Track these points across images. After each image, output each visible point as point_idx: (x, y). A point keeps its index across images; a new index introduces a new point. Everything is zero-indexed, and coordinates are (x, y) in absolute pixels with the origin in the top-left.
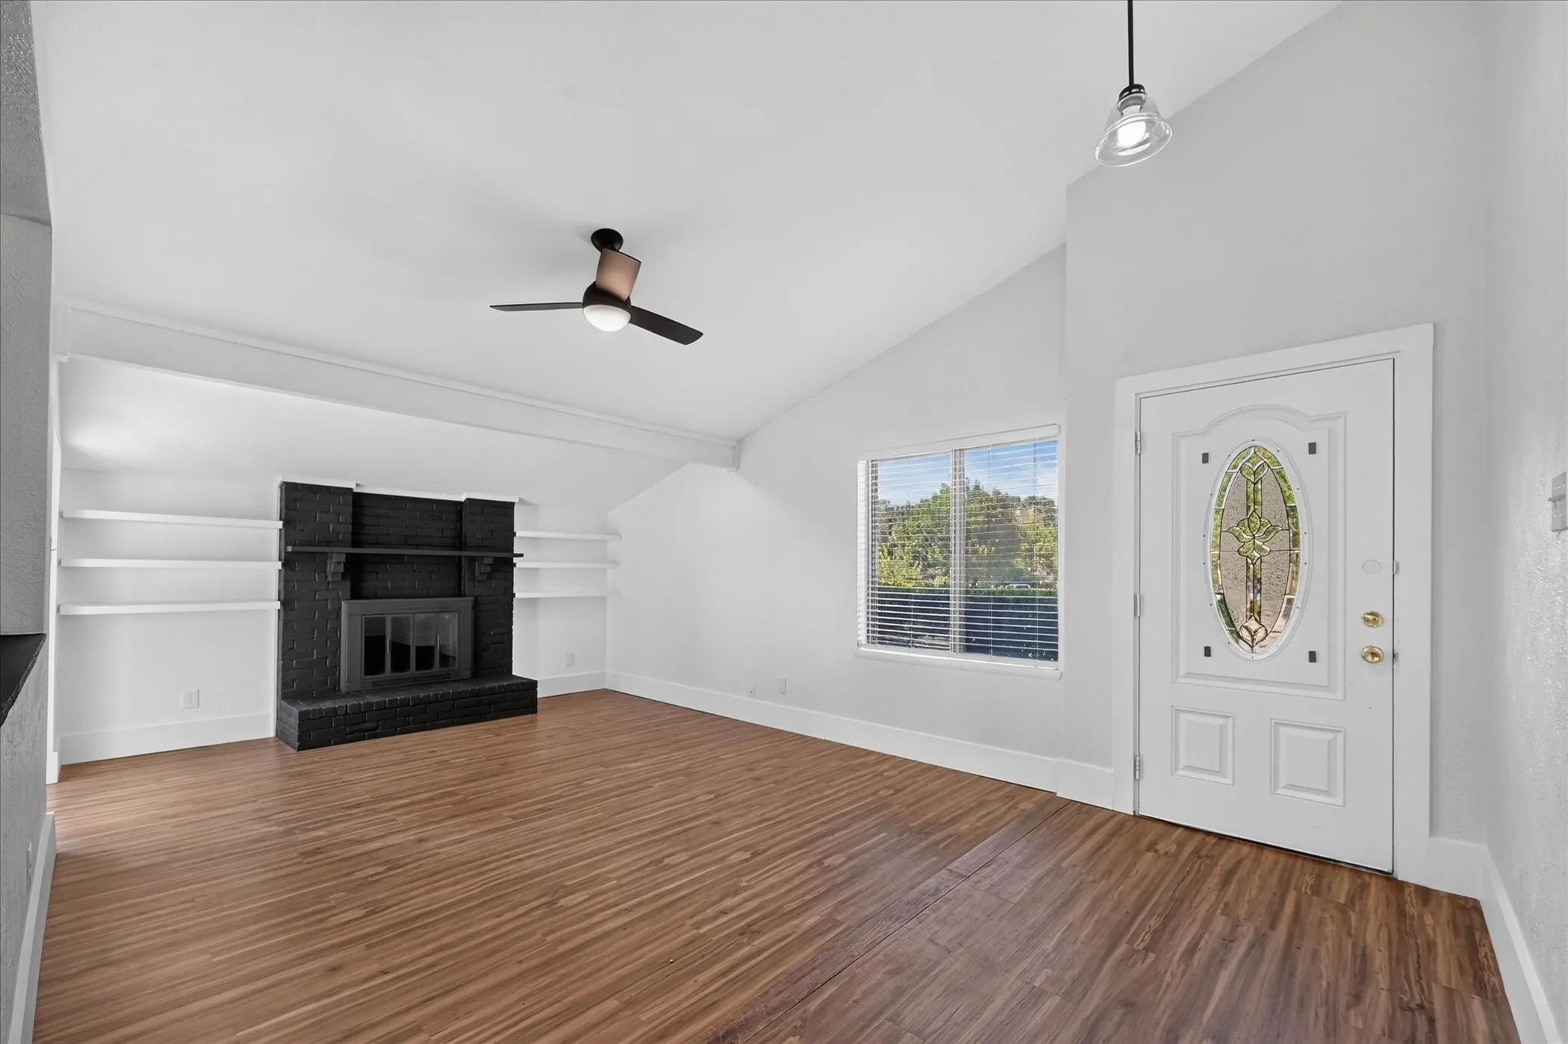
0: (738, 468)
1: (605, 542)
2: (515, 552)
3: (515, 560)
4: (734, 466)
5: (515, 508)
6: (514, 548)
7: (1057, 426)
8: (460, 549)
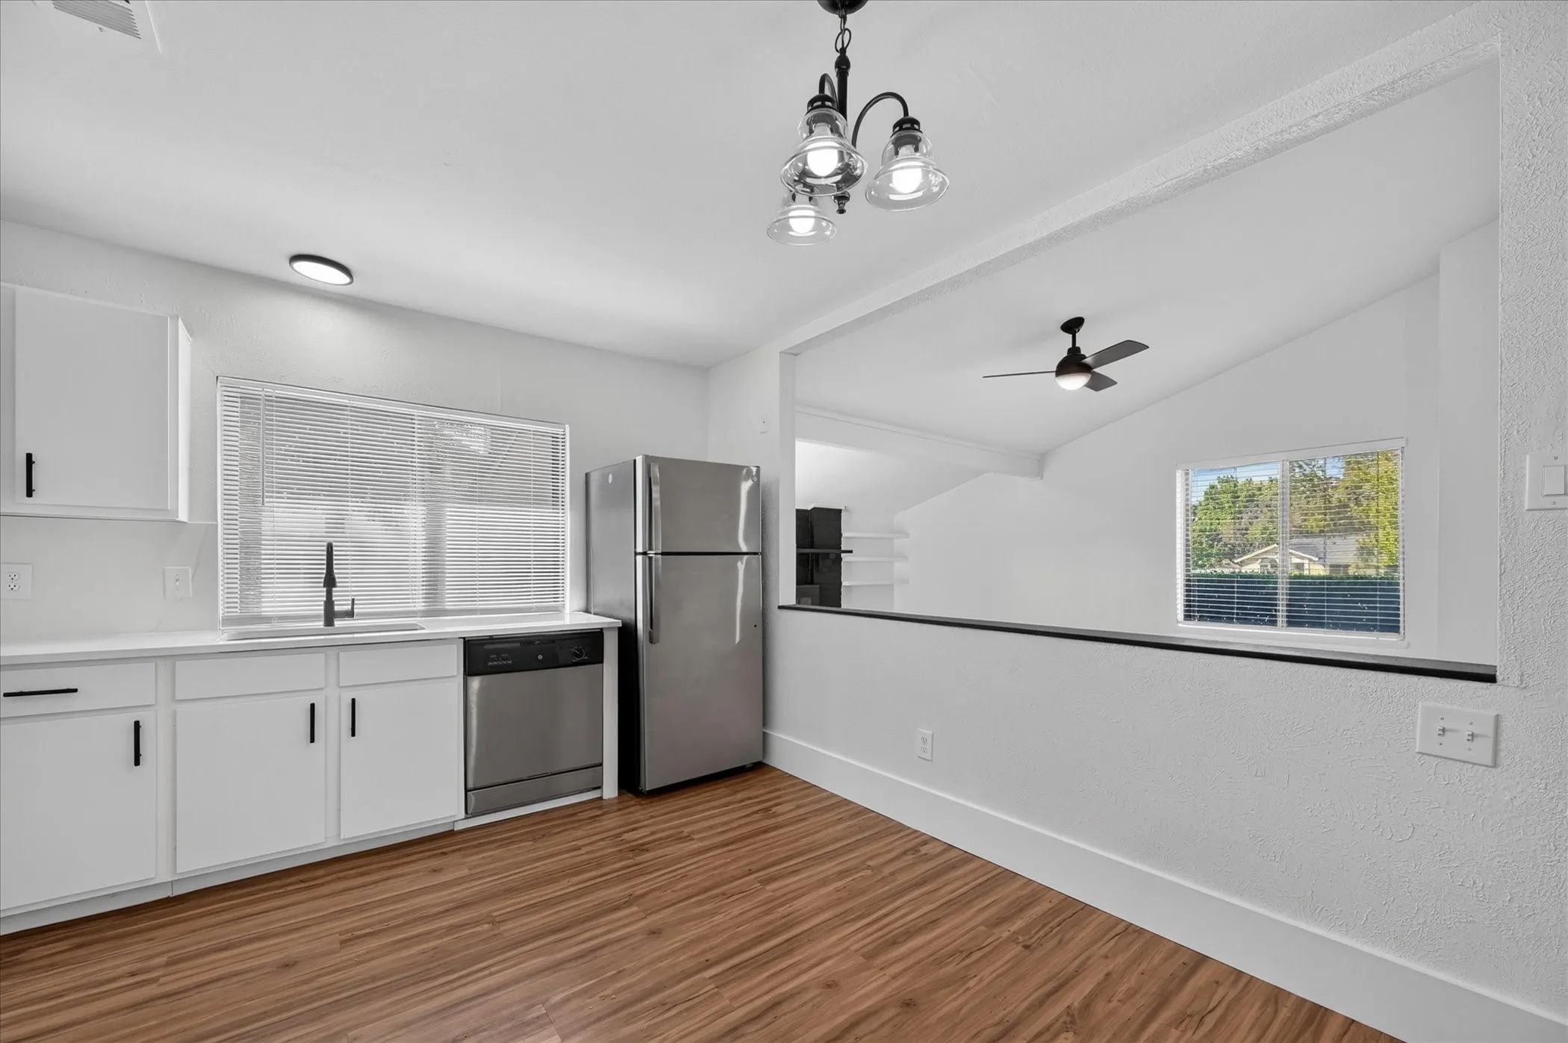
0: (1042, 478)
1: (892, 539)
2: (842, 549)
3: (843, 555)
4: (1038, 476)
5: (842, 514)
6: (842, 546)
7: (1404, 439)
8: (812, 547)
